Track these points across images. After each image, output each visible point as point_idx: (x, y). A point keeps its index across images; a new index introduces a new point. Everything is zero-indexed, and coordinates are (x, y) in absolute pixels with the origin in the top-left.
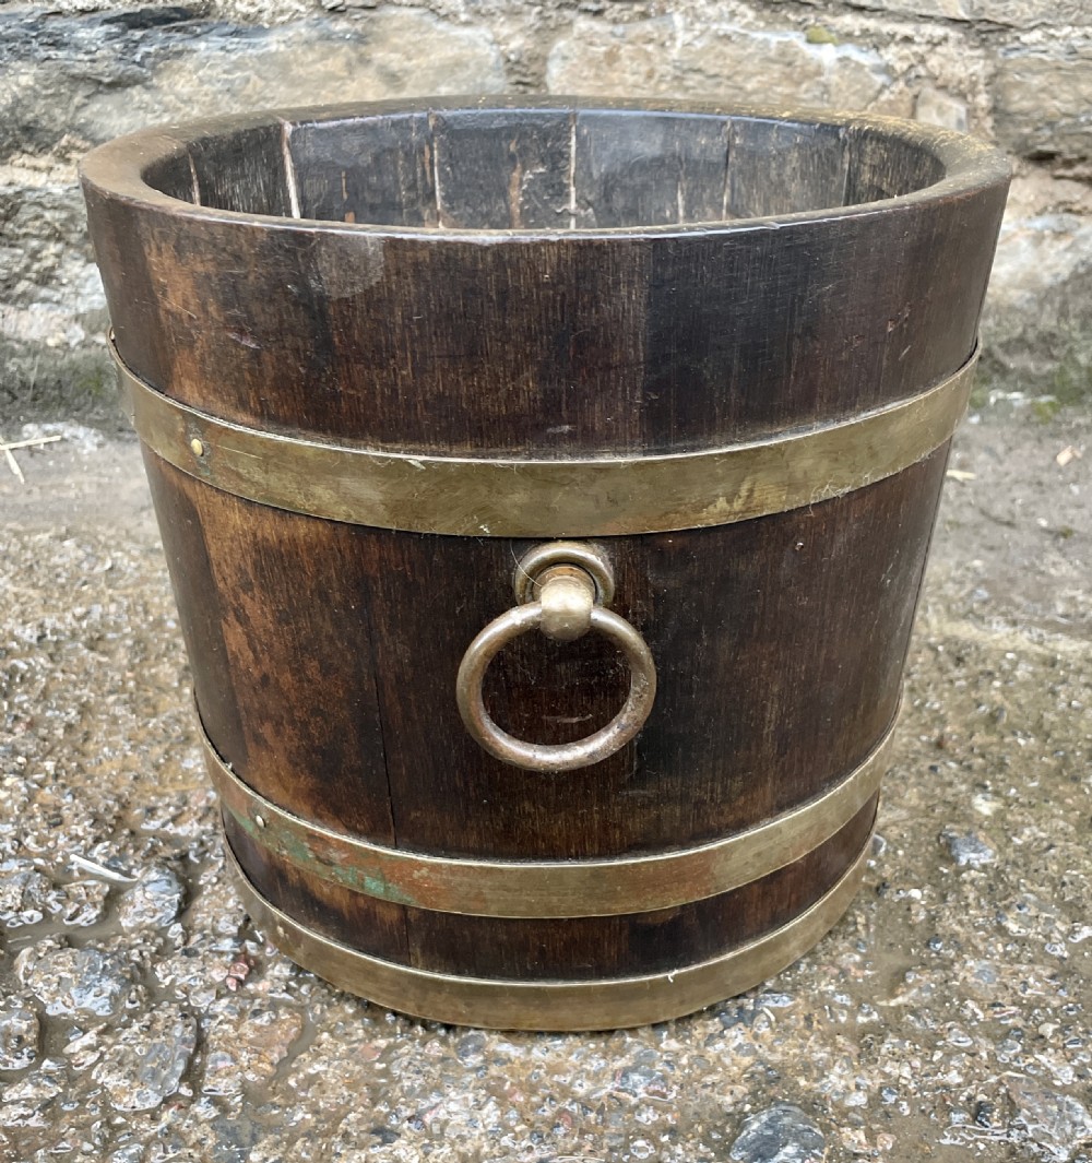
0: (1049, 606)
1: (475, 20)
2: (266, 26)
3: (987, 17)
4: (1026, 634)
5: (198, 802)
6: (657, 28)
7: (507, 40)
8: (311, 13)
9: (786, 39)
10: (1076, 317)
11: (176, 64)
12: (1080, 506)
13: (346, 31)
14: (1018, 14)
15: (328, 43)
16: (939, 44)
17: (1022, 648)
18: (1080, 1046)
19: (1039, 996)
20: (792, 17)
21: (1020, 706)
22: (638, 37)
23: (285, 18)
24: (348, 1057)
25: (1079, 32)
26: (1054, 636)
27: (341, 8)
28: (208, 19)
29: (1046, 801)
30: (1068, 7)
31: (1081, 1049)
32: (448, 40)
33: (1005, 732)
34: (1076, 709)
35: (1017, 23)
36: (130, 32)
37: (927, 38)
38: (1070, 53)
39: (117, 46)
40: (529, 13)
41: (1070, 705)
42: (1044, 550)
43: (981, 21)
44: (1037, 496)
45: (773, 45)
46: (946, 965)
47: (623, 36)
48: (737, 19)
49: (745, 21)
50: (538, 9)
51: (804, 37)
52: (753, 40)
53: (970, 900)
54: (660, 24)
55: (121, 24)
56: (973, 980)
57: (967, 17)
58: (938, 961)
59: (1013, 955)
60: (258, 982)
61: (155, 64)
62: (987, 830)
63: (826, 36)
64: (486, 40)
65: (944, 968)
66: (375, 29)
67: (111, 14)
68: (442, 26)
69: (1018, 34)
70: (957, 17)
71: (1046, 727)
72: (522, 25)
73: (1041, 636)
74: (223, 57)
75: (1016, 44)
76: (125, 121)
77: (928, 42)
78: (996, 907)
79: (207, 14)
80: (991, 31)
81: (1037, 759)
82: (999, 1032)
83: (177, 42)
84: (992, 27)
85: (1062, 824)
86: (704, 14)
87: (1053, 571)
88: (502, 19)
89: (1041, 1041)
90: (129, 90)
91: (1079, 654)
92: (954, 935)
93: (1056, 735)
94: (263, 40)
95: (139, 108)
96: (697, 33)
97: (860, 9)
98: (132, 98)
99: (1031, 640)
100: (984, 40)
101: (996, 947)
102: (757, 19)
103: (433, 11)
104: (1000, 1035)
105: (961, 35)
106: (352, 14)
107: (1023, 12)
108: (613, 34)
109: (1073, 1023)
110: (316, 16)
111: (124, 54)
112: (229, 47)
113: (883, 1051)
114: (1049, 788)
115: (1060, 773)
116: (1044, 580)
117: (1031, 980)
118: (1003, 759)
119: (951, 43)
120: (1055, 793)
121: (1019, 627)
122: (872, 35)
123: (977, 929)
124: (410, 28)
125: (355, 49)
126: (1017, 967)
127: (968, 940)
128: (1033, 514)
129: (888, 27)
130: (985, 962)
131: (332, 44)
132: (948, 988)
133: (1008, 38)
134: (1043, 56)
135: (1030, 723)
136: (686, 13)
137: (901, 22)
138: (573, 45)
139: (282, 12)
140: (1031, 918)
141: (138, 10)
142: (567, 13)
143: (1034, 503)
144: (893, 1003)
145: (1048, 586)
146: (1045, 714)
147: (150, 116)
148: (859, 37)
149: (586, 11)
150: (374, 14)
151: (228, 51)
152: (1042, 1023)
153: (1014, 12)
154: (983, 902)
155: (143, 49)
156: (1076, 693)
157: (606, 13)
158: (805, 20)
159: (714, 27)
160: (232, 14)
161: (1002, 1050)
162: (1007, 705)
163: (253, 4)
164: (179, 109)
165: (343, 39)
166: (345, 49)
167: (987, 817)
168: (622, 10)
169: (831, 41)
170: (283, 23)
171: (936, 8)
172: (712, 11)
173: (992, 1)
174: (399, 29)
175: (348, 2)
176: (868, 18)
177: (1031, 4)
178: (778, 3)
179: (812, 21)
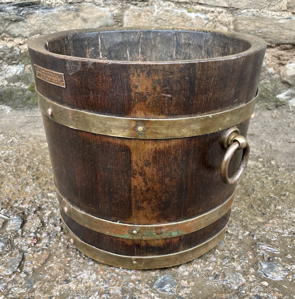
1: (106, 6)
2: (53, 7)
3: (232, 6)
6: (151, 8)
7: (113, 11)
8: (64, 4)
9: (182, 11)
11: (31, 16)
13: (73, 8)
14: (240, 6)
16: (221, 13)
20: (184, 6)
22: (146, 11)
23: (58, 5)
25: (255, 10)
27: (72, 3)
28: (39, 5)
30: (252, 4)
32: (99, 11)
35: (240, 8)
36: (20, 8)
37: (218, 11)
38: (253, 15)
39: (16, 11)
40: (119, 4)
45: (179, 13)
47: (142, 10)
48: (170, 6)
49: (172, 7)
50: (121, 3)
51: (187, 11)
52: (174, 11)
54: (151, 7)
55: (17, 6)
57: (227, 6)
61: (25, 16)
63: (192, 10)
64: (108, 11)
66: (80, 8)
67: (15, 4)
68: (97, 7)
69: (240, 11)
70: (224, 6)
72: (117, 7)
74: (42, 14)
75: (240, 13)
76: (18, 30)
77: (218, 12)
79: (39, 4)
80: (233, 10)
83: (31, 10)
84: (234, 9)
86: (162, 5)
88: (112, 6)
90: (19, 22)
94: (52, 10)
95: (22, 27)
96: (160, 10)
97: (201, 4)
98: (20, 24)
100: (232, 12)
102: (175, 6)
103: (95, 4)
105: (226, 11)
106: (75, 4)
107: (241, 5)
108: (140, 10)
110: (66, 4)
111: (18, 13)
112: (44, 12)
119: (224, 13)
122: (204, 11)
124: (89, 8)
125: (75, 13)
129: (208, 9)
131: (70, 11)
133: (238, 11)
134: (247, 16)
136: (158, 4)
137: (211, 7)
138: (130, 12)
139: (57, 3)
141: (22, 2)
142: (128, 4)
147: (24, 29)
148: (201, 11)
149: (133, 4)
150: (80, 4)
153: (239, 5)
155: (23, 12)
157: (138, 5)
158: (187, 7)
159: (165, 8)
163: (50, 1)
164: (32, 27)
165: (72, 10)
166: (73, 13)
168: (142, 4)
169: (194, 12)
170: (58, 6)
171: (220, 4)
172: (164, 4)
173: (234, 2)
174: (86, 8)
175: (74, 1)
176: (203, 6)
177: (243, 3)
178: (181, 2)
179: (189, 7)
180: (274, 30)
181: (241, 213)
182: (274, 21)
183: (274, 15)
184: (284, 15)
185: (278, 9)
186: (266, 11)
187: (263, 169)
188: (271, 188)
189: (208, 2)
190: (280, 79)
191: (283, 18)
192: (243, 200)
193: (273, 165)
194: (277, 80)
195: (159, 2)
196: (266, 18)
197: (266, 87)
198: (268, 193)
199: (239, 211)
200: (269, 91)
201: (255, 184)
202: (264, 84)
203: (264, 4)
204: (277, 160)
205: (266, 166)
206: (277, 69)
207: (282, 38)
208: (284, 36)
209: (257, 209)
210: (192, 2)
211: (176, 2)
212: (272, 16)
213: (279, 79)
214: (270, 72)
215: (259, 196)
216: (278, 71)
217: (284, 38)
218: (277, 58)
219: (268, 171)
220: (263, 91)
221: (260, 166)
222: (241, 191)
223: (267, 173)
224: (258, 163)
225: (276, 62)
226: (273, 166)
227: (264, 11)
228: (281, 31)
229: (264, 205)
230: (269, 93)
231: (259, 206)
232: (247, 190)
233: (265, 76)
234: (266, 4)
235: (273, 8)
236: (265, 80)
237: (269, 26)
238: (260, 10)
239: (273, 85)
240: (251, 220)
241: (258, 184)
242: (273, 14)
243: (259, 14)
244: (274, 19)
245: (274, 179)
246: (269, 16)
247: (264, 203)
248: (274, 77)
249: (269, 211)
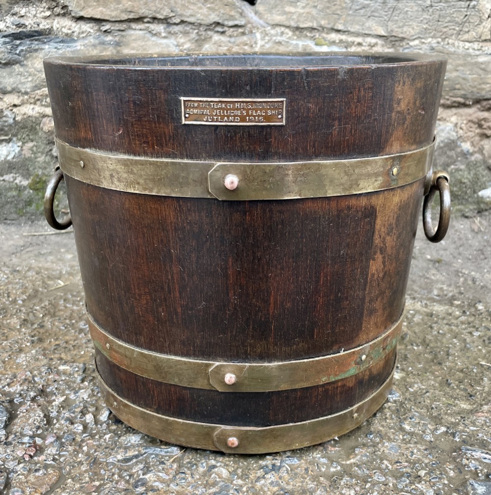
0: (430, 292)
1: (169, 36)
2: (76, 38)
3: (394, 34)
4: (420, 303)
5: (21, 376)
6: (249, 39)
7: (182, 44)
8: (95, 33)
9: (305, 43)
10: (440, 166)
11: (35, 54)
12: (445, 250)
13: (111, 41)
14: (408, 33)
15: (103, 46)
16: (374, 46)
17: (417, 309)
18: (437, 480)
19: (419, 459)
20: (308, 34)
21: (415, 333)
22: (241, 43)
23: (84, 35)
24: (80, 490)
25: (435, 41)
26: (432, 304)
27: (109, 31)
28: (50, 36)
29: (426, 373)
30: (429, 30)
31: (438, 482)
32: (156, 45)
33: (408, 344)
34: (442, 334)
35: (408, 37)
36: (15, 41)
37: (368, 43)
38: (432, 50)
39: (8, 47)
40: (193, 33)
41: (439, 332)
42: (429, 269)
43: (392, 36)
44: (426, 245)
45: (300, 46)
46: (375, 445)
47: (234, 42)
48: (284, 35)
49: (288, 36)
50: (196, 31)
51: (314, 43)
52: (291, 44)
53: (387, 416)
54: (250, 37)
55: (11, 38)
56: (388, 451)
57: (385, 34)
58: (371, 443)
59: (407, 440)
60: (39, 456)
61: (25, 54)
62: (398, 385)
63: (323, 42)
64: (174, 45)
65: (374, 446)
66: (124, 40)
67: (6, 33)
68: (154, 38)
69: (408, 42)
70: (381, 35)
71: (427, 341)
72: (189, 38)
73: (426, 304)
74: (56, 52)
75: (408, 46)
76: (12, 80)
77: (369, 45)
78: (400, 418)
79: (50, 33)
80: (396, 41)
81: (422, 355)
82: (399, 475)
83: (35, 45)
84: (397, 39)
85: (433, 382)
86: (270, 33)
87: (433, 277)
88: (181, 36)
89: (419, 478)
90: (13, 66)
91: (444, 312)
92: (379, 432)
93: (432, 345)
94: (74, 45)
95: (18, 74)
96: (266, 41)
97: (338, 31)
98: (15, 70)
99: (422, 306)
100: (394, 45)
101: (399, 437)
102: (293, 35)
103: (150, 32)
104: (398, 476)
105: (383, 42)
106: (114, 33)
107: (410, 32)
108: (230, 42)
109: (435, 470)
110: (98, 34)
111: (11, 50)
112: (59, 47)
113: (342, 483)
114: (427, 367)
115: (433, 361)
116: (428, 281)
117: (415, 451)
118: (406, 355)
119: (379, 46)
120: (430, 370)
121: (416, 300)
122: (344, 42)
123: (390, 428)
124: (139, 39)
125: (115, 48)
126: (409, 445)
127: (386, 434)
128: (424, 253)
129: (351, 39)
130: (393, 443)
131: (105, 46)
132: (375, 455)
133: (404, 43)
134: (420, 51)
135: (420, 340)
136: (262, 32)
137: (357, 36)
138: (212, 46)
139: (83, 33)
140: (416, 423)
141: (18, 31)
142: (210, 33)
143: (424, 249)
144: (348, 462)
145: (430, 283)
146: (427, 336)
147: (22, 78)
148: (338, 43)
149: (218, 32)
150: (123, 33)
151: (58, 49)
152: (420, 470)
153: (406, 32)
154: (393, 416)
155: (20, 48)
156: (441, 327)
157: (227, 33)
158: (314, 36)
159: (274, 38)
160: (61, 33)
161: (399, 482)
162: (409, 332)
163: (70, 29)
164: (35, 75)
165: (110, 44)
166: (111, 48)
167: (397, 380)
168: (233, 31)
169: (326, 44)
170: (83, 37)
171: (372, 30)
172: (273, 32)
173: (396, 27)
174: (135, 40)
175: (112, 28)
176: (342, 35)
177: (413, 29)
178: (302, 28)
179: (317, 36)
180: (470, 74)
181: (428, 394)
182: (469, 59)
183: (468, 49)
184: (487, 48)
185: (475, 38)
186: (453, 41)
187: (463, 318)
188: (480, 350)
189: (351, 28)
190: (484, 161)
191: (485, 52)
192: (430, 372)
193: (482, 311)
194: (478, 164)
195: (264, 27)
196: (454, 53)
197: (459, 177)
198: (475, 359)
199: (424, 391)
200: (464, 183)
201: (451, 344)
202: (455, 172)
203: (450, 29)
204: (487, 303)
205: (468, 313)
206: (477, 144)
207: (483, 89)
208: (488, 85)
209: (457, 386)
210: (323, 28)
211: (293, 27)
212: (465, 50)
213: (482, 162)
214: (465, 151)
215: (459, 364)
216: (480, 149)
217: (488, 89)
218: (477, 126)
219: (473, 322)
220: (454, 184)
221: (457, 313)
222: (425, 357)
223: (471, 325)
224: (453, 308)
225: (475, 132)
226: (482, 313)
227: (450, 41)
228: (482, 76)
229: (470, 380)
230: (466, 187)
231: (460, 382)
232: (436, 355)
233: (457, 157)
234: (454, 29)
235: (466, 37)
236: (456, 165)
237: (461, 68)
238: (443, 40)
239: (472, 173)
240: (447, 406)
241: (456, 344)
242: (466, 47)
243: (442, 47)
244: (470, 55)
245: (485, 336)
246: (461, 50)
247: (469, 377)
248: (473, 158)
249: (481, 390)
